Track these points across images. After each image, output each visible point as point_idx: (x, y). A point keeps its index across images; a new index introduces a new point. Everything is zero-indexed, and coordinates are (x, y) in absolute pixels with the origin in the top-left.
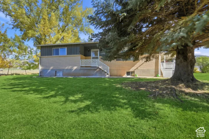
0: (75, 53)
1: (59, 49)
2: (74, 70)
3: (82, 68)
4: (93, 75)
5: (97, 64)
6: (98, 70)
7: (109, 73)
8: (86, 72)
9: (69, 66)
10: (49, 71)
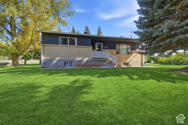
1: (67, 38)
2: (86, 61)
3: (94, 59)
5: (107, 56)
6: (108, 61)
7: (117, 64)
8: (98, 63)
9: (80, 57)
10: (55, 61)
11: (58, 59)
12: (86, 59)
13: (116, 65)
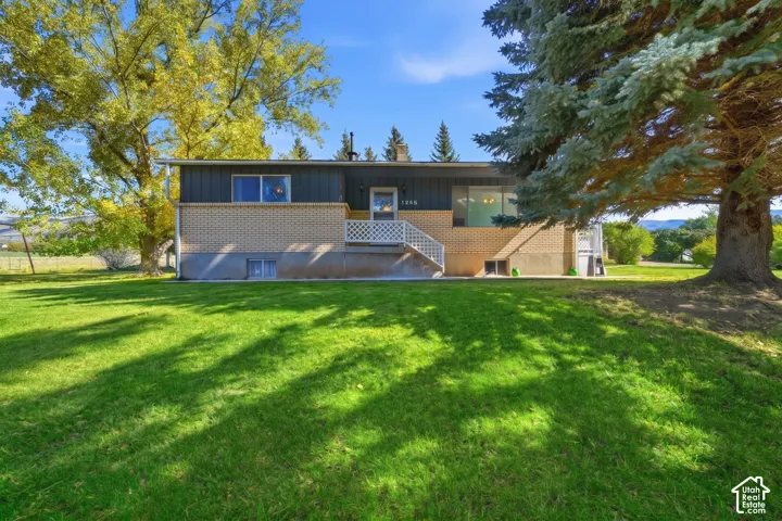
0: (323, 196)
1: (259, 178)
2: (322, 257)
3: (352, 249)
4: (389, 273)
5: (404, 236)
6: (408, 255)
7: (443, 266)
8: (365, 262)
9: (301, 241)
10: (219, 258)
11: (228, 249)
12: (323, 249)
13: (440, 269)
